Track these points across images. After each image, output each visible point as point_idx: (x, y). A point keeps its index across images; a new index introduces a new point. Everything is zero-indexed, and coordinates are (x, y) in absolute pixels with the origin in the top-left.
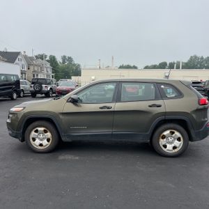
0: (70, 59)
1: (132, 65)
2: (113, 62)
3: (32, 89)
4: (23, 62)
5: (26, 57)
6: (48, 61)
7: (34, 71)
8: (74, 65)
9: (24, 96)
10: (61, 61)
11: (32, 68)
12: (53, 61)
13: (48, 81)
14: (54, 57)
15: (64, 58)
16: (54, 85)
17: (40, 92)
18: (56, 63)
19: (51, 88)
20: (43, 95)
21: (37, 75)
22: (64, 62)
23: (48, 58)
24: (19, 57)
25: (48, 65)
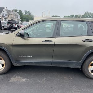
0: (29, 12)
1: (58, 16)
2: (49, 14)
3: (8, 26)
4: (6, 13)
5: (7, 10)
6: (18, 13)
7: (11, 18)
8: (31, 15)
9: (4, 30)
10: (25, 13)
11: (10, 16)
12: (20, 13)
13: (16, 22)
14: (21, 11)
15: (26, 12)
16: (19, 24)
17: (12, 27)
18: (22, 14)
19: (18, 26)
20: (14, 29)
21: (13, 19)
22: (26, 14)
23: (18, 11)
24: (4, 10)
25: (18, 15)
